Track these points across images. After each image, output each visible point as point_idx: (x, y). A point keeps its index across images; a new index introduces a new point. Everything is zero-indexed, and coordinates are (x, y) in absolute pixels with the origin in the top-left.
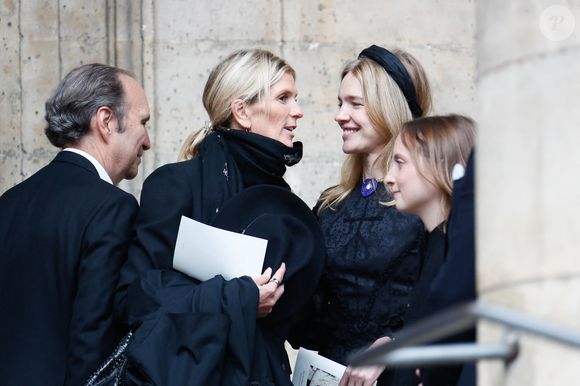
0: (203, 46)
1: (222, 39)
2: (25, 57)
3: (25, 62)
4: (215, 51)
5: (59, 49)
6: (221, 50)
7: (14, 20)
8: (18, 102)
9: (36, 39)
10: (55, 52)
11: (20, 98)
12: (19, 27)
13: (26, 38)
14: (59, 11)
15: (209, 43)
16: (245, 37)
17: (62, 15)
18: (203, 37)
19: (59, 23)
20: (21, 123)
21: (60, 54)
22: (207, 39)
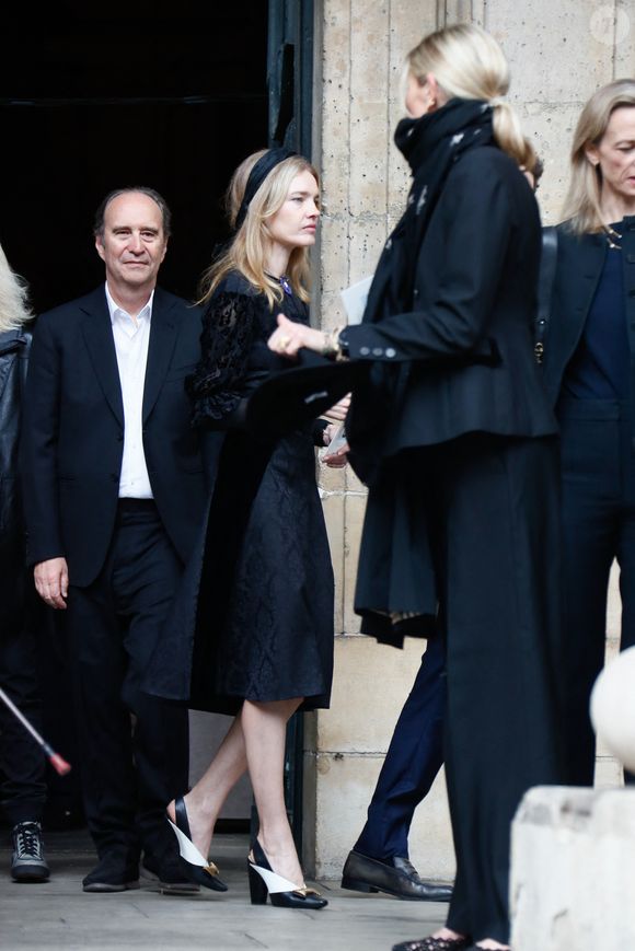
0: (532, 109)
1: (551, 101)
2: (354, 120)
3: (354, 124)
4: (543, 113)
5: (388, 111)
6: (550, 112)
7: (344, 82)
8: (346, 165)
9: (366, 101)
10: (384, 115)
11: (349, 160)
12: (349, 89)
13: (355, 101)
14: (389, 73)
15: (538, 105)
16: (575, 99)
17: (391, 77)
18: (532, 100)
19: (389, 85)
20: (348, 185)
21: (388, 116)
22: (536, 101)
